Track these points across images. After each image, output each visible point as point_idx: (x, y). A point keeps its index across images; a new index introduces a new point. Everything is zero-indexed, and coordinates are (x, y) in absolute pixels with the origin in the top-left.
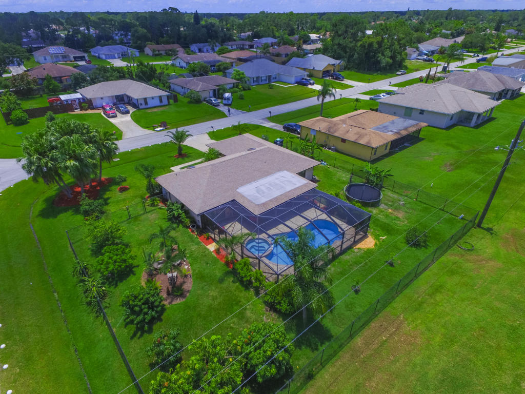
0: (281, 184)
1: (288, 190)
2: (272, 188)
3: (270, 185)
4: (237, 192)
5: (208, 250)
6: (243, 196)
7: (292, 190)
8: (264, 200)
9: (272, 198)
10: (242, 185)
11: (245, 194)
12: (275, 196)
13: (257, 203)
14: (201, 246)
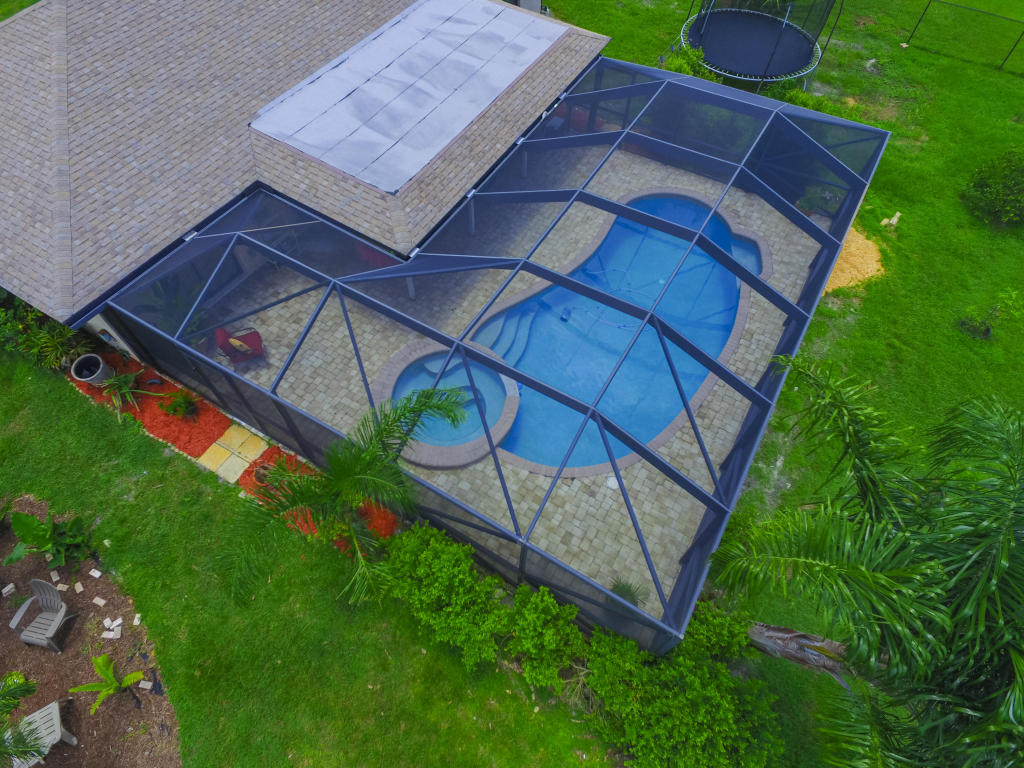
0: (457, 56)
1: (504, 85)
2: (421, 84)
3: (408, 68)
4: (260, 135)
5: (212, 477)
6: (297, 156)
7: (517, 81)
8: (412, 161)
9: (446, 142)
10: (272, 90)
11: (309, 140)
12: (458, 128)
13: (385, 187)
14: (168, 462)
